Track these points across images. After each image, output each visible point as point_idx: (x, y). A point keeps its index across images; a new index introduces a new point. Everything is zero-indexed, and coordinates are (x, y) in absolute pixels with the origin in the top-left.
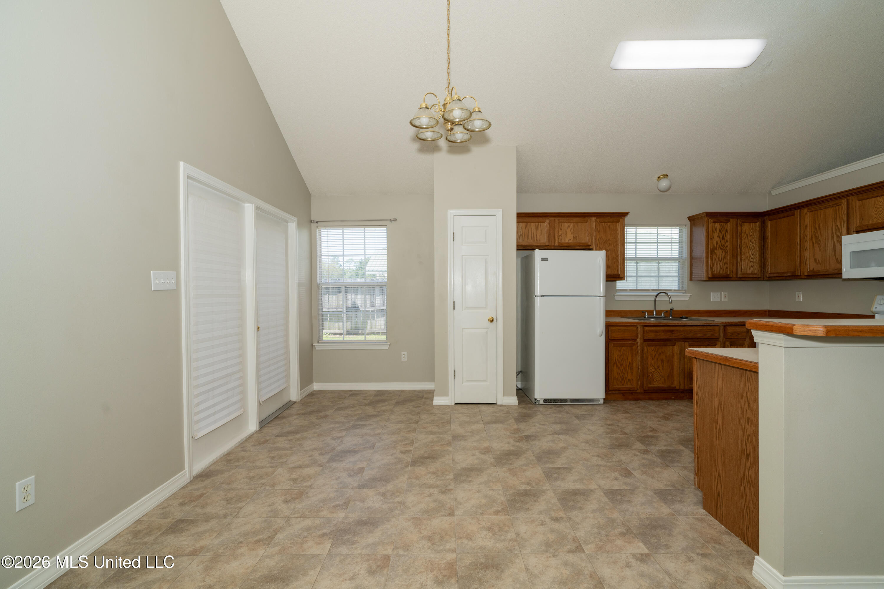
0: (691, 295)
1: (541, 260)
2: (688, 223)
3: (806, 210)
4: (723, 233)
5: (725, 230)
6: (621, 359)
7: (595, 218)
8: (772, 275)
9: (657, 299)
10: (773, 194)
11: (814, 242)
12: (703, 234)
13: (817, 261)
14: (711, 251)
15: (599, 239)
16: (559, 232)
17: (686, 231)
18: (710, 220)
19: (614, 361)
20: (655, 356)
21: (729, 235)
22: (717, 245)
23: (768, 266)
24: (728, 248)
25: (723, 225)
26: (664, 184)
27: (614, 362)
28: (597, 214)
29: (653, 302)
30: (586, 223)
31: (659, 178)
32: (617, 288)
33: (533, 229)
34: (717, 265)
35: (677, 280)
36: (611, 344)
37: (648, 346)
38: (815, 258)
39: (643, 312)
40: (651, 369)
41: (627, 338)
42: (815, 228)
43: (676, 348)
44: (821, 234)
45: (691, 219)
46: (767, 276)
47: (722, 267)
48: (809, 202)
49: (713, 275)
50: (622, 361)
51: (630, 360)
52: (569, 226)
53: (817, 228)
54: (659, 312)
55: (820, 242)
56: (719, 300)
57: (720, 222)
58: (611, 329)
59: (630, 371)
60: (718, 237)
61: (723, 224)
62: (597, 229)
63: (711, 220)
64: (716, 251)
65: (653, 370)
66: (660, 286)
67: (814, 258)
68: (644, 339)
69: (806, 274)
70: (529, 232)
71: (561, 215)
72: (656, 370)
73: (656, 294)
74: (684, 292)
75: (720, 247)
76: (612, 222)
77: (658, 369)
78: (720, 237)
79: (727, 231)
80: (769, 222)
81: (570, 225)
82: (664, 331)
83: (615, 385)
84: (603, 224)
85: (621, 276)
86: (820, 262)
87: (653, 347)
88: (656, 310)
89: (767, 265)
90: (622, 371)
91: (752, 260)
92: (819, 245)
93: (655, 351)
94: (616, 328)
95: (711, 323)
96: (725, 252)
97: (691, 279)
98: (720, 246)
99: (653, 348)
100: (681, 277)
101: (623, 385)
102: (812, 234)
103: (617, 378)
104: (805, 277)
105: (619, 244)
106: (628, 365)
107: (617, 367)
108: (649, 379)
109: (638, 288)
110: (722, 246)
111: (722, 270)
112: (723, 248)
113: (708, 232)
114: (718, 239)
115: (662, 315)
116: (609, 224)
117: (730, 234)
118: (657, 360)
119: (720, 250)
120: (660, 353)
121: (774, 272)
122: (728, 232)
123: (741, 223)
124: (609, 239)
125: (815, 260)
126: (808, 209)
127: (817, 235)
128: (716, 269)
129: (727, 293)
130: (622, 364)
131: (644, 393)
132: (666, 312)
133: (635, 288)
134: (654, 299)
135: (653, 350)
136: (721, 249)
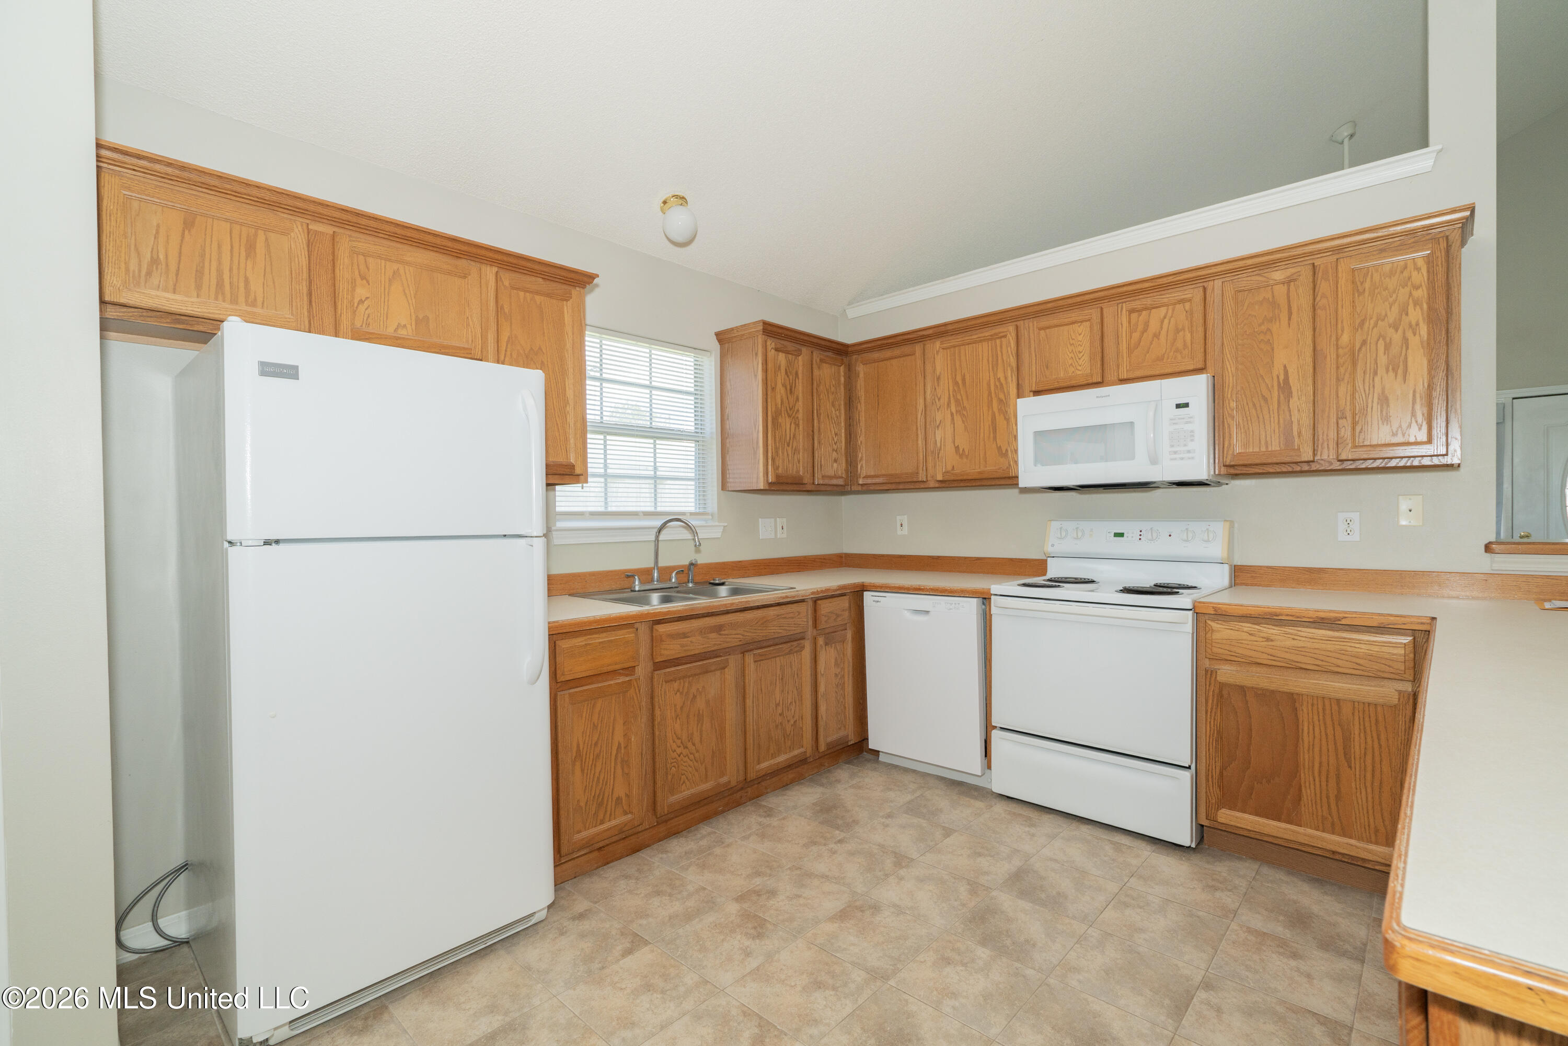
0: (726, 524)
1: (256, 369)
2: (716, 346)
3: (938, 344)
4: (791, 377)
5: (794, 371)
6: (595, 739)
7: (495, 269)
8: (869, 481)
9: (661, 537)
10: (850, 316)
11: (954, 412)
12: (756, 376)
13: (961, 452)
14: (772, 417)
15: (508, 342)
16: (354, 289)
17: (710, 364)
18: (769, 343)
19: (575, 749)
20: (682, 708)
21: (801, 384)
22: (781, 405)
23: (860, 461)
24: (800, 416)
25: (790, 359)
26: (679, 221)
27: (574, 755)
28: (500, 257)
29: (652, 547)
30: (465, 277)
31: (665, 202)
32: (558, 509)
33: (226, 248)
34: (783, 453)
35: (693, 487)
36: (564, 697)
37: (666, 682)
38: (956, 445)
39: (629, 575)
40: (674, 746)
41: (611, 668)
42: (956, 383)
43: (730, 674)
44: (967, 397)
45: (722, 337)
46: (861, 482)
47: (790, 458)
48: (943, 329)
49: (778, 476)
50: (596, 744)
51: (619, 737)
52: (396, 273)
53: (960, 382)
54: (666, 572)
55: (965, 413)
56: (773, 536)
57: (787, 352)
58: (564, 644)
59: (619, 771)
60: (783, 385)
61: (790, 356)
62: (502, 308)
63: (771, 344)
64: (780, 420)
65: (679, 751)
66: (659, 504)
67: (954, 444)
68: (655, 664)
69: (940, 477)
70: (203, 256)
71: (364, 221)
72: (686, 747)
73: (658, 523)
74: (710, 517)
75: (787, 412)
76: (549, 295)
77: (690, 745)
78: (786, 389)
79: (797, 374)
80: (862, 366)
81: (402, 271)
82: (702, 631)
83: (579, 832)
84: (522, 294)
85: (578, 471)
86: (967, 453)
87: (678, 682)
88: (658, 569)
89: (859, 459)
90: (598, 779)
91: (835, 447)
92: (964, 419)
93: (681, 693)
94: (579, 641)
95: (794, 597)
96: (795, 423)
97: (724, 486)
98: (787, 409)
99: (676, 685)
100: (700, 480)
101: (602, 822)
102: (949, 394)
103: (582, 804)
104: (937, 485)
105: (571, 370)
106: (614, 753)
107: (582, 771)
108: (670, 777)
109: (610, 509)
110: (790, 409)
111: (791, 466)
112: (791, 413)
113: (765, 371)
114: (783, 391)
115: (670, 580)
116: (538, 298)
117: (803, 383)
118: (688, 716)
119: (787, 418)
120: (695, 697)
121: (872, 473)
122: (798, 379)
123: (818, 360)
124: (540, 348)
125: (957, 448)
126: (942, 343)
127: (959, 397)
128: (781, 461)
129: (785, 520)
130: (598, 756)
131: (658, 824)
132: (681, 571)
133: (602, 509)
134: (653, 538)
135: (678, 690)
136: (789, 416)
